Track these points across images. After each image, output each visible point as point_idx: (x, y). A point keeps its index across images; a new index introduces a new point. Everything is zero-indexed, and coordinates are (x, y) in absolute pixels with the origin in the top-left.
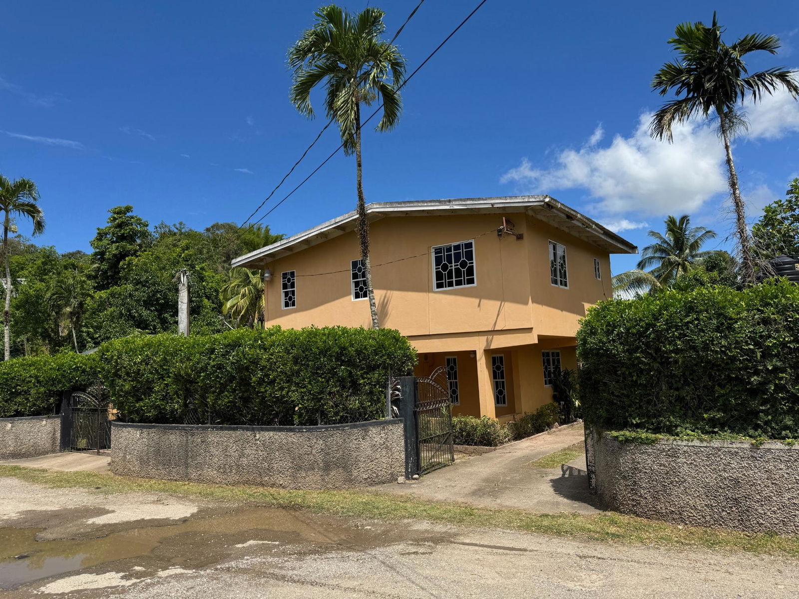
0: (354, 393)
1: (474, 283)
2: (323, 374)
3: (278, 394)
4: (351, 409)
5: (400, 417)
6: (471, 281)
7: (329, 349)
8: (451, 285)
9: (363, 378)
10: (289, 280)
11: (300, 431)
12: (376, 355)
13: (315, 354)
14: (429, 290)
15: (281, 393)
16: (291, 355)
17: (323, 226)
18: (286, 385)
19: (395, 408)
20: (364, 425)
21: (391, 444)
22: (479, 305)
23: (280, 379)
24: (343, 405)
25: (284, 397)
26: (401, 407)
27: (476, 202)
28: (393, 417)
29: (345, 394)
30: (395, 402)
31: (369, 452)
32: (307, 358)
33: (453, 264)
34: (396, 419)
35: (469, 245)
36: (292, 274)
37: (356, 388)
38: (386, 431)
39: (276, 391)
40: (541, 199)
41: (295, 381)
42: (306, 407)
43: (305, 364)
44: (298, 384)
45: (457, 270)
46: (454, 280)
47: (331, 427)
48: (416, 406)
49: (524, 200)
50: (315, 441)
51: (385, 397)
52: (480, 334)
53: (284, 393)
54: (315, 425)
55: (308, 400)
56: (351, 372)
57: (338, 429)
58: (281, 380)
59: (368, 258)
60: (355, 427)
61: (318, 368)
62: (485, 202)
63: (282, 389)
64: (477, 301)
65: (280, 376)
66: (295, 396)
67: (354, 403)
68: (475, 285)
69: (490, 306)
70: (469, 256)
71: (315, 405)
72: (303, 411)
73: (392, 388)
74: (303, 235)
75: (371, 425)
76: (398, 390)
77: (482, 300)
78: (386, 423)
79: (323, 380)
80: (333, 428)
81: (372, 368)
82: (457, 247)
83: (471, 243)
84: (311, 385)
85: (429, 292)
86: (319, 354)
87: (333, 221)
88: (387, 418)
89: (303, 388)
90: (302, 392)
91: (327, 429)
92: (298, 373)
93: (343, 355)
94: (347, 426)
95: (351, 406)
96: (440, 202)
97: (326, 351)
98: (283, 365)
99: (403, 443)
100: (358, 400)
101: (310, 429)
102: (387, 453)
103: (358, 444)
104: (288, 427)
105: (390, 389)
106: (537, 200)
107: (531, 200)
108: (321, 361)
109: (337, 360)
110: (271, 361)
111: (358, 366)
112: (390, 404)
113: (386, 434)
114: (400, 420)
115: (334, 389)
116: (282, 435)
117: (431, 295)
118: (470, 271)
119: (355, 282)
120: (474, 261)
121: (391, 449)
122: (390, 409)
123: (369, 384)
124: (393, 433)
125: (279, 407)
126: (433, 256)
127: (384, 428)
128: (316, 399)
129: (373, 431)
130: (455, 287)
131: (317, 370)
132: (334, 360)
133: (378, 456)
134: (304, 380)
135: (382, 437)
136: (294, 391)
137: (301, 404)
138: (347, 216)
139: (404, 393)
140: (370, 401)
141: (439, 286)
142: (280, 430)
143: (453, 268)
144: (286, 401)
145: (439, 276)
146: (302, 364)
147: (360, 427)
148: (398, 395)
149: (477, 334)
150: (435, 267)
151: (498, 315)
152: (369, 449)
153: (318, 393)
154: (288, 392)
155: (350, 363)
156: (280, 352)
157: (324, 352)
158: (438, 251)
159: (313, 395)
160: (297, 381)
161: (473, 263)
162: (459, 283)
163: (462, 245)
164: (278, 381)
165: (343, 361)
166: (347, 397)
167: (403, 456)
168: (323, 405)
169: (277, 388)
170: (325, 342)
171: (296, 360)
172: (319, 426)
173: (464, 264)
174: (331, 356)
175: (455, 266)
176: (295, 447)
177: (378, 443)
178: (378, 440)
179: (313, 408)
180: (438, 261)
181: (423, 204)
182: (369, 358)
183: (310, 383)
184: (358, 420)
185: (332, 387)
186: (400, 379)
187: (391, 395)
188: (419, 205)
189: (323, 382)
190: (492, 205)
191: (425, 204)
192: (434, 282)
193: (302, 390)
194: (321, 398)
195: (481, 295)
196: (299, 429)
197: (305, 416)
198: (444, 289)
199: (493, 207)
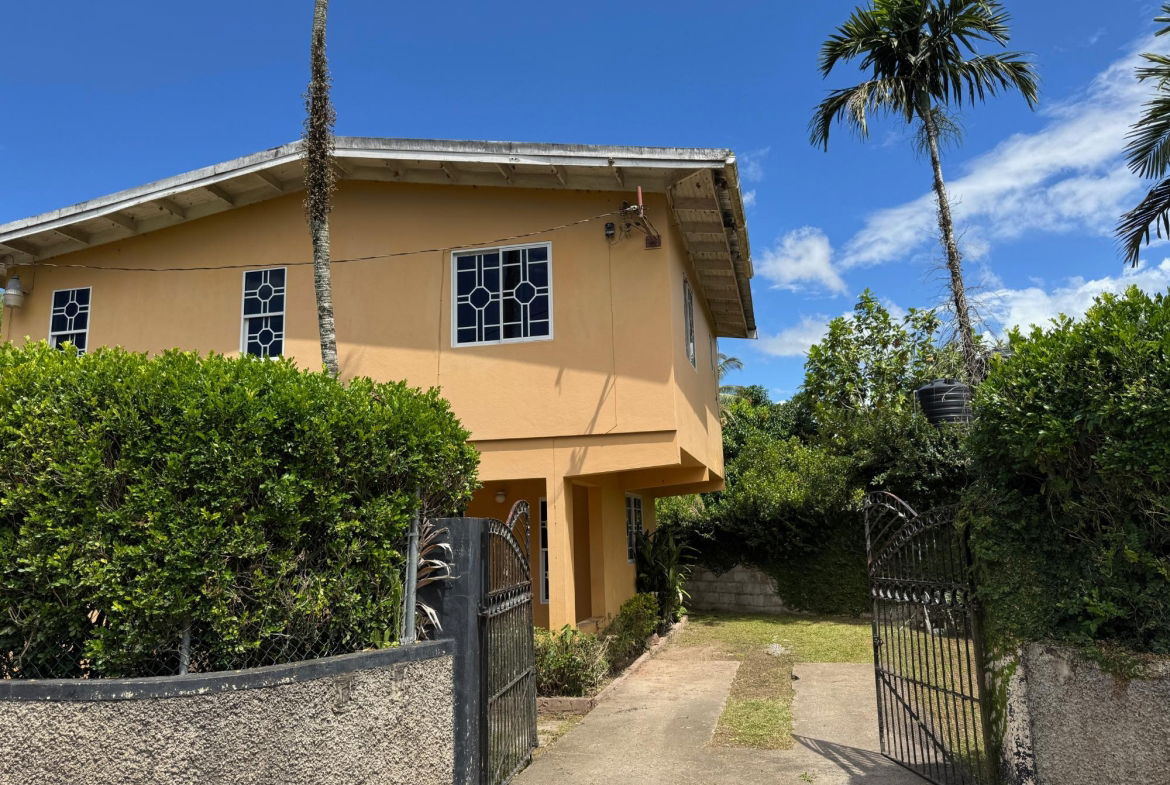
0: (316, 564)
1: (547, 333)
2: (214, 496)
3: (31, 565)
4: (298, 614)
5: (442, 636)
6: (542, 329)
7: (242, 414)
8: (492, 335)
9: (346, 519)
10: (72, 310)
11: (109, 697)
12: (392, 447)
13: (188, 427)
14: (440, 345)
15: (44, 560)
16: (96, 426)
17: (182, 181)
18: (64, 533)
19: (429, 610)
20: (342, 668)
21: (418, 722)
22: (558, 382)
23: (40, 512)
24: (274, 602)
25: (53, 577)
26: (446, 607)
27: (572, 154)
28: (421, 638)
29: (286, 566)
30: (431, 592)
31: (353, 752)
32: (159, 441)
33: (501, 292)
34: (429, 642)
35: (540, 254)
36: (83, 296)
37: (318, 547)
38: (406, 682)
39: (24, 553)
40: (719, 157)
41: (103, 520)
42: (139, 613)
43: (146, 462)
44: (114, 529)
45: (510, 305)
46: (501, 325)
47: (230, 680)
48: (487, 602)
49: (682, 157)
50: (168, 732)
51: (402, 577)
52: (557, 442)
53: (54, 560)
54: (168, 674)
55: (148, 586)
56: (311, 496)
57: (255, 682)
58: (49, 513)
59: (326, 226)
60: (314, 673)
61: (197, 476)
62: (593, 154)
63: (49, 545)
64: (553, 372)
65: (44, 499)
66: (96, 573)
67: (311, 597)
68: (550, 337)
69: (584, 385)
70: (540, 275)
71: (175, 605)
72: (126, 627)
73: (421, 550)
74: (124, 198)
75: (362, 667)
76: (441, 555)
77: (565, 372)
78: (406, 655)
79: (217, 516)
80: (240, 680)
81: (374, 488)
82: (511, 256)
83: (544, 250)
84: (168, 532)
85: (440, 349)
86: (206, 428)
87: (209, 170)
88: (405, 641)
89: (135, 543)
90: (128, 559)
91: (215, 687)
92: (116, 493)
93: (290, 438)
94: (290, 672)
95: (299, 606)
96: (486, 146)
97: (231, 421)
98: (61, 461)
99: (449, 716)
100: (324, 585)
101: (152, 687)
102: (406, 752)
103: (321, 732)
104: (61, 682)
105: (415, 554)
106: (710, 158)
107: (696, 158)
108: (210, 449)
109: (269, 452)
110: (13, 445)
111: (334, 478)
112: (413, 598)
113: (405, 690)
114: (445, 646)
115: (252, 550)
116: (35, 713)
117: (444, 355)
118: (541, 308)
119: (251, 320)
120: (550, 286)
121: (416, 738)
122: (413, 613)
123: (363, 535)
124: (425, 687)
125: (27, 612)
126: (454, 272)
127: (400, 672)
128: (180, 582)
129: (369, 682)
130: (503, 340)
131: (191, 482)
132: (259, 451)
133: (380, 763)
134: (140, 513)
135: (392, 702)
136: (95, 555)
137: (123, 602)
138: (247, 161)
139: (461, 564)
140: (358, 591)
141: (464, 337)
142: (27, 695)
143: (501, 300)
144: (62, 590)
145: (465, 316)
146: (137, 460)
147: (330, 674)
148: (442, 571)
149: (550, 442)
150: (456, 297)
151: (601, 402)
152: (354, 744)
153: (191, 561)
154: (74, 557)
155: (312, 466)
156: (51, 414)
157: (223, 421)
158: (464, 262)
159: (173, 567)
160: (113, 516)
161: (546, 291)
162: (511, 332)
163: (524, 251)
164: (34, 516)
165: (287, 458)
166: (290, 575)
167: (449, 755)
168: (208, 602)
169: (24, 543)
170: (228, 390)
171: (113, 444)
172: (183, 675)
173: (525, 293)
174: (249, 438)
175: (505, 295)
176: (83, 758)
177: (380, 722)
178: (383, 712)
179: (167, 616)
180: (465, 284)
181: (444, 149)
182: (370, 454)
183: (162, 526)
184: (317, 650)
185: (244, 543)
186: (449, 524)
187: (419, 570)
188: (436, 149)
189: (213, 524)
190: (611, 161)
191: (451, 149)
192: (454, 328)
193: (130, 550)
194: (201, 580)
195: (563, 360)
196: (106, 690)
197: (134, 643)
198: (477, 344)
199: (610, 166)
